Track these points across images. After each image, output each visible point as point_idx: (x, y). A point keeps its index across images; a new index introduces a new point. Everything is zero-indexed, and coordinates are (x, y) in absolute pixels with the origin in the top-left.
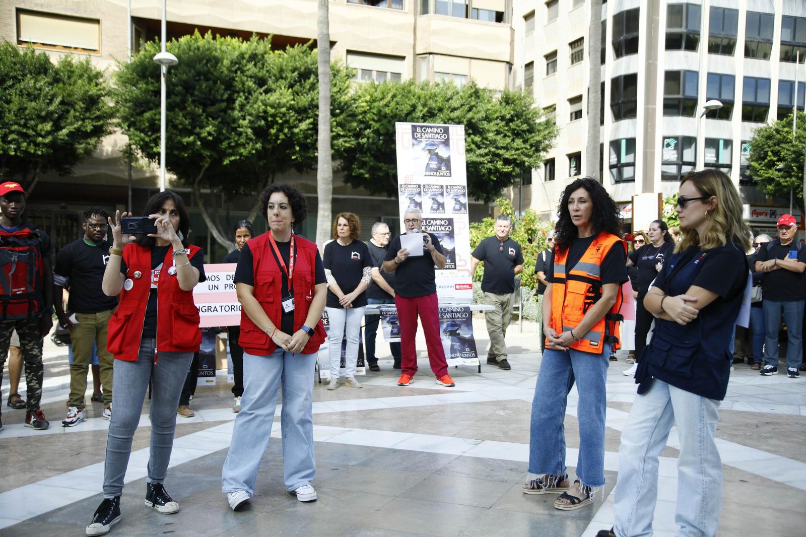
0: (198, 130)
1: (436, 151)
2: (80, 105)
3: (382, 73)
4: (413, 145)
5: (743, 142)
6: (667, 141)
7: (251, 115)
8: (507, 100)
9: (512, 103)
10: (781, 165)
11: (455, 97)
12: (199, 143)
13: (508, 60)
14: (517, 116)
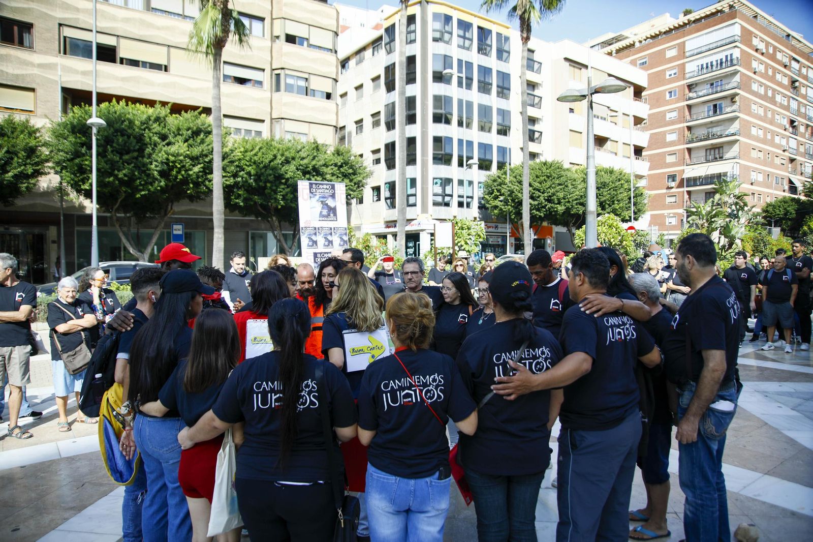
0: (116, 172)
1: (326, 202)
2: (22, 154)
3: (248, 132)
4: (310, 197)
5: (479, 183)
6: (435, 181)
7: (156, 161)
8: (338, 153)
9: (342, 155)
10: (502, 198)
11: (303, 150)
12: (117, 182)
13: (335, 125)
14: (345, 163)
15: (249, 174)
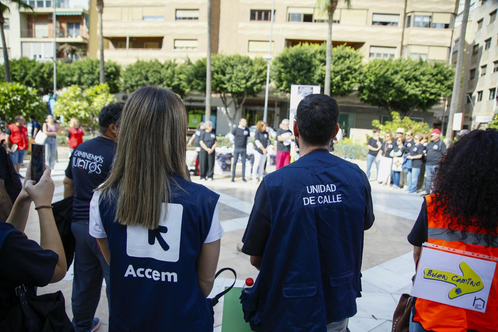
3: (386, 55)
4: (298, 94)
8: (436, 66)
11: (410, 64)
13: (449, 46)
14: (439, 73)
15: (370, 80)
